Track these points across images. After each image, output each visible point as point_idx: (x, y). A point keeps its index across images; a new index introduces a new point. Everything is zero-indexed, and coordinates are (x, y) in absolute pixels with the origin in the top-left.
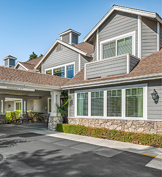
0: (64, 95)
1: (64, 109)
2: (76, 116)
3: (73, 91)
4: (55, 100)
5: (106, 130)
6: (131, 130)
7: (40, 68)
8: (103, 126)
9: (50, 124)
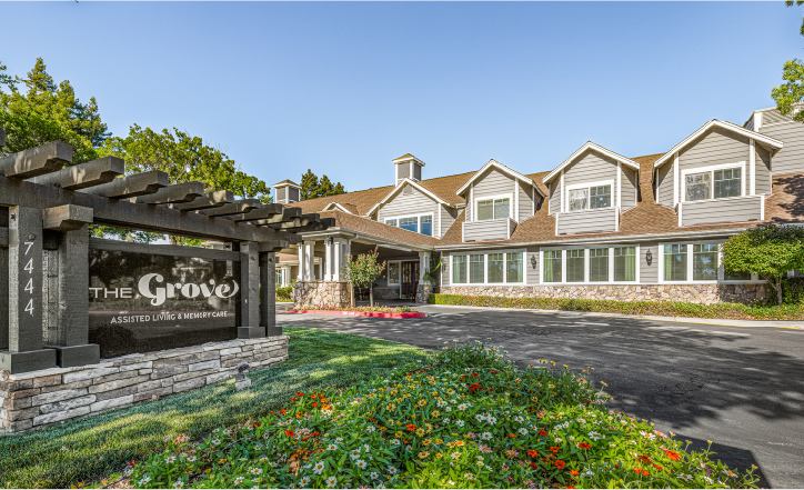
0: (435, 257)
1: (434, 275)
2: (451, 284)
3: (447, 253)
4: (425, 265)
5: (489, 298)
6: (512, 296)
7: (374, 216)
8: (483, 294)
9: (419, 295)
